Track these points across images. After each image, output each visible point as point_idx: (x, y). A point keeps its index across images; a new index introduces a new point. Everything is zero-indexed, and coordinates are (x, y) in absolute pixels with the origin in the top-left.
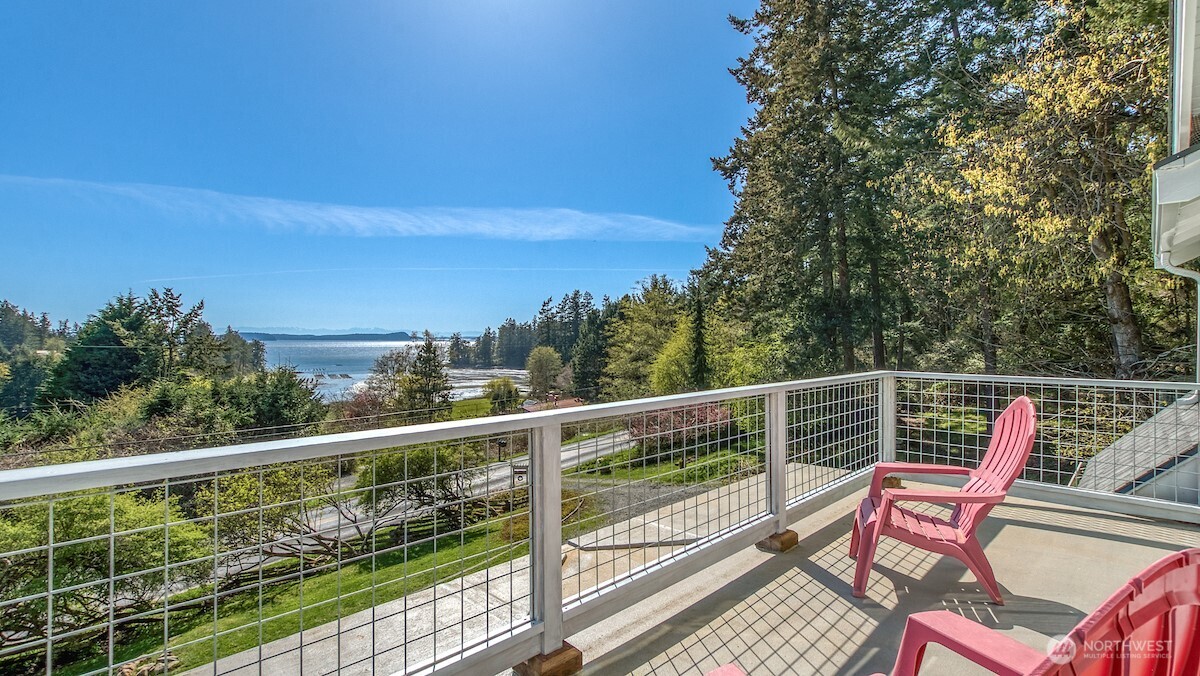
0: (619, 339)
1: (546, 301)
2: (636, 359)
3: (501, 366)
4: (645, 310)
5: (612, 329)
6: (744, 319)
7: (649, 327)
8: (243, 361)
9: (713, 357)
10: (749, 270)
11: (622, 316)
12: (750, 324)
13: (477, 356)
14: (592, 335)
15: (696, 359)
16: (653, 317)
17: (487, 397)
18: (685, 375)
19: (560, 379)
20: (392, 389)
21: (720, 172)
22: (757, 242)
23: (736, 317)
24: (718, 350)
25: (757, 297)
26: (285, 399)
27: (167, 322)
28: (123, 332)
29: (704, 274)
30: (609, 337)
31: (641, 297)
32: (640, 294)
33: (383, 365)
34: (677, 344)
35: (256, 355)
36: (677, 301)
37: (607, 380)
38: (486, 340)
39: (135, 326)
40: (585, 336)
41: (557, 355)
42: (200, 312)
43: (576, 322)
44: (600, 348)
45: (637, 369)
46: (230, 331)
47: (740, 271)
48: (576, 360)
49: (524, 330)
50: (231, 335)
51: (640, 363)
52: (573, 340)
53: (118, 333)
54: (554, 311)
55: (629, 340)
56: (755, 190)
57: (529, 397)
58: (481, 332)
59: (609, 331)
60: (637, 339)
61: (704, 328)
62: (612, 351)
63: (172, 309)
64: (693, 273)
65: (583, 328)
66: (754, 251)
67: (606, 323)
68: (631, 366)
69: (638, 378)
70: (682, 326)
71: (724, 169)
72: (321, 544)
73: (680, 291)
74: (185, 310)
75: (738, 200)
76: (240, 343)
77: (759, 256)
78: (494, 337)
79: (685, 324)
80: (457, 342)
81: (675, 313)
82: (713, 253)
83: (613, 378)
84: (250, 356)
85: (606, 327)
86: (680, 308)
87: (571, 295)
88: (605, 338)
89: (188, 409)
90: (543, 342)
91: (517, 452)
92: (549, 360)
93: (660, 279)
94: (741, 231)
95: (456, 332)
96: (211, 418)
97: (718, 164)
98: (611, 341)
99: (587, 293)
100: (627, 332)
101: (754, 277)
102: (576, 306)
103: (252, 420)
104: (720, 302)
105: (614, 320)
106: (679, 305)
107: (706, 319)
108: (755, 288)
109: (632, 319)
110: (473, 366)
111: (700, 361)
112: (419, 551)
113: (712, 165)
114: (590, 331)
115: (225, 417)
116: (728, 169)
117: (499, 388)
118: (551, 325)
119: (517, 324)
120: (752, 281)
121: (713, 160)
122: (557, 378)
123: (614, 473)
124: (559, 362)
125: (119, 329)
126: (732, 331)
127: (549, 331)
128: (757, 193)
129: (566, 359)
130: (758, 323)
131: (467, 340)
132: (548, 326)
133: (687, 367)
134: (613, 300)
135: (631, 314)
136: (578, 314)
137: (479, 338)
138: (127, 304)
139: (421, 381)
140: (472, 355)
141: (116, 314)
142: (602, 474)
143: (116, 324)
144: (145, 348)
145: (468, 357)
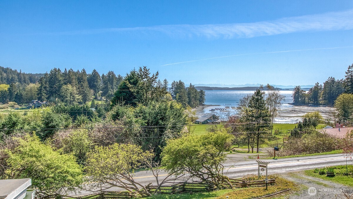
3: (325, 105)
8: (195, 99)
13: (309, 99)
27: (145, 81)
33: (243, 102)
35: (201, 97)
38: (315, 91)
39: (135, 83)
42: (157, 76)
46: (191, 86)
50: (192, 88)
53: (128, 86)
63: (146, 75)
74: (151, 76)
76: (194, 91)
78: (321, 88)
80: (298, 91)
84: (198, 97)
95: (297, 85)
110: (307, 104)
119: (336, 80)
123: (336, 177)
125: (128, 84)
131: (304, 90)
137: (311, 89)
138: (133, 73)
139: (254, 111)
140: (306, 99)
141: (129, 79)
142: (328, 176)
143: (128, 82)
144: (138, 92)
145: (304, 100)
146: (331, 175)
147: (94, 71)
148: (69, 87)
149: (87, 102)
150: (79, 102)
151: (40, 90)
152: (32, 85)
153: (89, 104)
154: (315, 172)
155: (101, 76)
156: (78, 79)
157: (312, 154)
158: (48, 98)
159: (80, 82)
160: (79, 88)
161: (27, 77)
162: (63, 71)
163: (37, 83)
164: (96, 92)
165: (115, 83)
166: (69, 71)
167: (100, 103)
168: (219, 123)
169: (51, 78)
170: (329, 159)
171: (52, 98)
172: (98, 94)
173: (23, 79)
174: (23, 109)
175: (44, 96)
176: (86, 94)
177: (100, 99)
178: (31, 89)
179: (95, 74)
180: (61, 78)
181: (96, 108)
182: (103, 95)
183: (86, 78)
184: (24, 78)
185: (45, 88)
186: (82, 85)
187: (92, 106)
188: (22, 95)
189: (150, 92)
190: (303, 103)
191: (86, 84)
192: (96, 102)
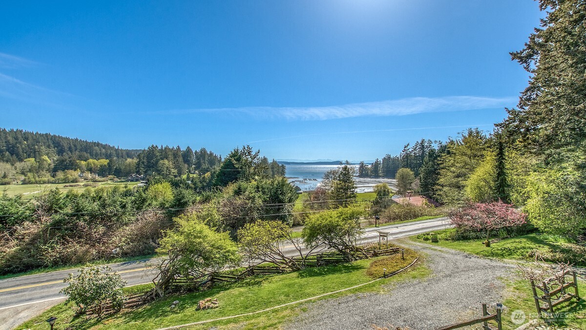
0: (447, 165)
1: (406, 145)
2: (458, 176)
3: (383, 177)
4: (464, 149)
5: (442, 160)
6: (537, 154)
7: (466, 158)
8: (278, 173)
9: (512, 177)
10: (542, 120)
11: (449, 153)
12: (543, 157)
13: (372, 172)
14: (431, 163)
15: (498, 179)
16: (469, 152)
17: (375, 192)
18: (490, 188)
19: (413, 185)
20: (331, 187)
21: (517, 60)
22: (549, 101)
23: (531, 153)
24: (515, 173)
25: (549, 139)
26: (280, 191)
27: (248, 158)
28: (235, 162)
29: (505, 125)
30: (441, 164)
31: (461, 142)
32: (460, 139)
33: (327, 175)
34: (485, 169)
35: (282, 170)
36: (486, 143)
37: (439, 187)
38: (376, 165)
39: (238, 160)
40: (427, 163)
41: (412, 173)
42: (258, 154)
43: (423, 156)
44: (436, 169)
45: (458, 182)
46: (274, 161)
47: (534, 122)
48: (421, 176)
49: (395, 160)
50: (274, 163)
51: (460, 179)
52: (420, 165)
53: (233, 162)
54: (410, 150)
55: (453, 165)
56: (547, 66)
57: (396, 193)
58: (374, 161)
59: (440, 160)
60: (458, 165)
61: (504, 159)
62: (442, 172)
63: (249, 153)
64: (497, 125)
65: (426, 159)
66: (547, 107)
67: (439, 156)
68: (455, 180)
69: (459, 187)
70: (488, 158)
71: (521, 58)
72: (284, 260)
73: (488, 137)
74: (253, 153)
75: (533, 75)
76: (277, 166)
77: (551, 110)
78: (380, 163)
79: (490, 157)
80: (362, 166)
81: (484, 150)
82: (513, 112)
83: (442, 186)
84: (280, 170)
85: (439, 158)
86: (488, 147)
87: (420, 142)
88: (438, 165)
89: (247, 193)
90: (405, 166)
91: (386, 223)
92: (408, 175)
93: (474, 130)
94: (535, 96)
95: (362, 161)
96: (254, 197)
97: (515, 56)
98: (442, 166)
99: (429, 140)
100: (452, 161)
101: (547, 125)
102: (423, 147)
103: (268, 199)
104: (518, 143)
105: (443, 154)
106: (486, 145)
107: (507, 154)
108: (548, 132)
109: (455, 154)
110: (370, 177)
111: (502, 180)
112: (326, 271)
113: (511, 57)
114: (429, 160)
115: (259, 197)
116: (523, 57)
117: (381, 188)
118: (409, 157)
119: (392, 157)
120: (544, 129)
121: (511, 54)
122: (412, 184)
123: (440, 242)
124: (413, 176)
126: (527, 161)
127: (408, 161)
128: (548, 68)
129: (417, 175)
130: (549, 155)
131: (367, 165)
132: (407, 157)
133: (492, 184)
134: (444, 144)
135: (454, 151)
136: (424, 152)
137: (373, 164)
138: (236, 152)
139: (342, 184)
140: (369, 171)
141: (233, 156)
142: (433, 242)
143: (233, 159)
144: (241, 168)
145: (368, 172)
146: (435, 241)
147: (188, 147)
148: (166, 162)
149: (182, 175)
150: (174, 176)
151: (138, 164)
152: (129, 160)
153: (184, 177)
154: (418, 238)
155: (194, 152)
156: (174, 155)
157: (404, 221)
158: (145, 172)
159: (175, 157)
160: (174, 163)
161: (124, 153)
162: (160, 148)
163: (135, 158)
164: (189, 166)
165: (206, 159)
166: (165, 148)
167: (195, 176)
168: (301, 193)
169: (149, 154)
170: (420, 226)
171: (149, 172)
172: (191, 168)
173: (120, 154)
174: (122, 182)
175: (142, 170)
176: (181, 168)
177: (193, 172)
178: (130, 164)
179: (189, 150)
180: (158, 154)
181: (192, 181)
182: (196, 169)
183: (180, 154)
184: (122, 154)
185: (143, 163)
186: (177, 160)
187: (188, 178)
188: (121, 169)
189: (252, 168)
190: (367, 176)
191: (181, 159)
192: (191, 176)
